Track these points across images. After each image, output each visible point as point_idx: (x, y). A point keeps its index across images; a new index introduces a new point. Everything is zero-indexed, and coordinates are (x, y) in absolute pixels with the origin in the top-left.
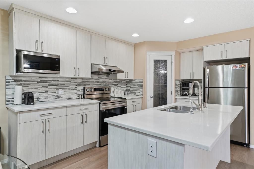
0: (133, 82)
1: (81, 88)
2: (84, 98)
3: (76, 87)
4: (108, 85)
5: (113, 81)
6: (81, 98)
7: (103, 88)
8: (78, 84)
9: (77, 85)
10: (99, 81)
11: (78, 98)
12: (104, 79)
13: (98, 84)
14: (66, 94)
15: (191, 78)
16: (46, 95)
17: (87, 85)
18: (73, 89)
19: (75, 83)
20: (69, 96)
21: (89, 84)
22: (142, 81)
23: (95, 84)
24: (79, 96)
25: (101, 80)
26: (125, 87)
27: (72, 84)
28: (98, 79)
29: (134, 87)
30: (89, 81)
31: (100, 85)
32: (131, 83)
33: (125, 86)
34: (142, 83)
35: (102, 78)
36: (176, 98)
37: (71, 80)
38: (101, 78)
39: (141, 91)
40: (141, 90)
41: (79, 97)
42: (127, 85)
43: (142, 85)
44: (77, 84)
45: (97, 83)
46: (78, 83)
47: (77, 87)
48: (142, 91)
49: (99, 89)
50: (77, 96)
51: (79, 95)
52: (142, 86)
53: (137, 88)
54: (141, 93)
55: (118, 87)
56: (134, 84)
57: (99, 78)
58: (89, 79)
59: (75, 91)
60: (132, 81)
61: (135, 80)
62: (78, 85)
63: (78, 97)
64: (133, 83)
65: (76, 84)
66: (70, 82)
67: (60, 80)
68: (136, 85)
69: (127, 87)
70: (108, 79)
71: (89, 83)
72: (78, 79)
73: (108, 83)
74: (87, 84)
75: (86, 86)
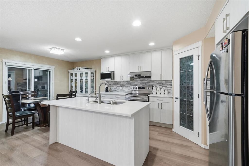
3: (129, 86)
14: (124, 90)
16: (116, 89)
30: (137, 82)
38: (146, 80)
44: (129, 84)
49: (142, 88)
57: (144, 80)
59: (129, 88)
67: (122, 82)
71: (137, 84)
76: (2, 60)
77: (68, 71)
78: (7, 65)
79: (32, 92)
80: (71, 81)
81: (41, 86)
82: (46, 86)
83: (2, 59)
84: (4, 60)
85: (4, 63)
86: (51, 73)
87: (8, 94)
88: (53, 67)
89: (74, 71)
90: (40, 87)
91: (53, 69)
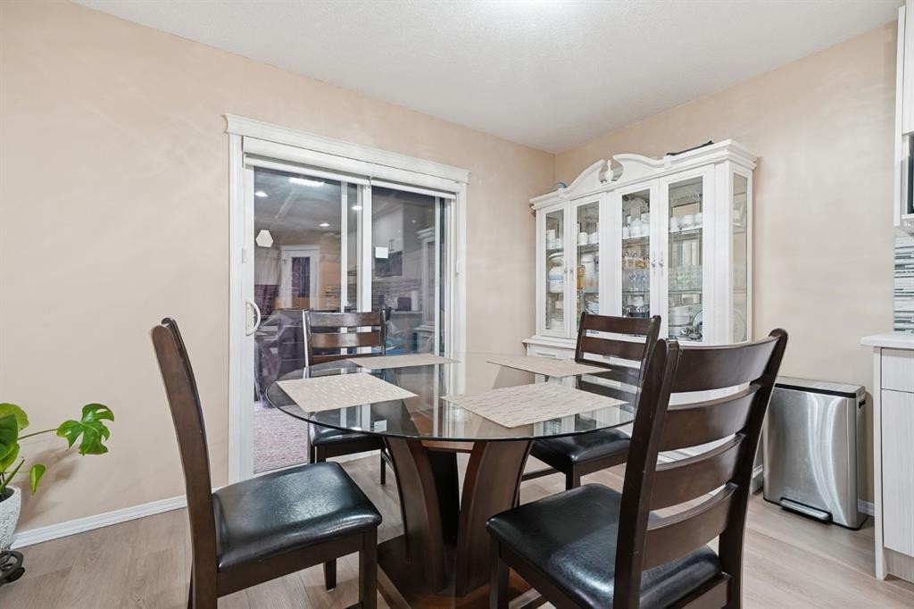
76: (226, 119)
77: (531, 201)
78: (250, 155)
79: (366, 319)
80: (552, 260)
81: (396, 299)
82: (414, 296)
83: (224, 116)
84: (235, 124)
85: (235, 141)
86: (450, 210)
87: (256, 321)
88: (463, 175)
89: (576, 193)
90: (393, 303)
91: (462, 190)
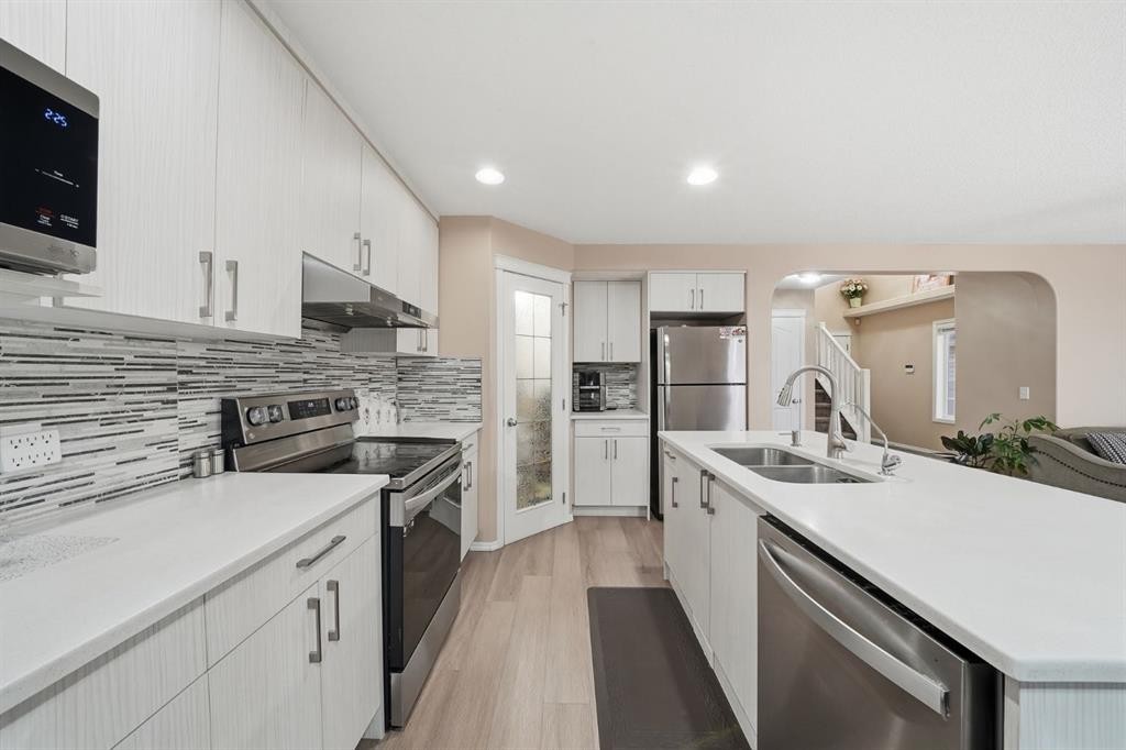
0: (432, 369)
1: (202, 409)
2: (229, 466)
3: (168, 402)
4: (336, 382)
5: (356, 363)
6: (212, 473)
7: (327, 400)
8: (184, 378)
9: (171, 388)
10: (301, 360)
11: (184, 477)
12: (320, 350)
13: (295, 376)
14: (86, 463)
15: (603, 358)
17: (240, 386)
18: (147, 415)
19: (157, 368)
20: (106, 472)
21: (251, 379)
22: (478, 364)
23: (284, 377)
24: (192, 462)
25: (310, 356)
26: (392, 391)
27: (132, 377)
28: (299, 349)
29: (440, 387)
31: (305, 381)
32: (425, 373)
33: (393, 387)
34: (480, 372)
35: (314, 344)
36: (574, 420)
37: (129, 352)
38: (309, 346)
39: (474, 405)
40: (474, 398)
41: (192, 464)
42: (400, 379)
43: (479, 380)
44: (173, 377)
45: (294, 371)
46: (180, 373)
47: (175, 402)
48: (479, 406)
49: (311, 405)
50: (177, 464)
51: (188, 454)
52: (479, 384)
53: (454, 393)
54: (473, 412)
55: (372, 390)
56: (438, 377)
57: (299, 344)
58: (249, 348)
59: (162, 429)
60: (429, 365)
61: (443, 360)
62: (183, 384)
63: (182, 466)
64: (434, 373)
65: (164, 381)
66: (117, 362)
68: (451, 380)
69: (400, 388)
70: (337, 355)
71: (248, 372)
72: (180, 345)
73: (337, 373)
74: (241, 379)
75: (233, 389)
